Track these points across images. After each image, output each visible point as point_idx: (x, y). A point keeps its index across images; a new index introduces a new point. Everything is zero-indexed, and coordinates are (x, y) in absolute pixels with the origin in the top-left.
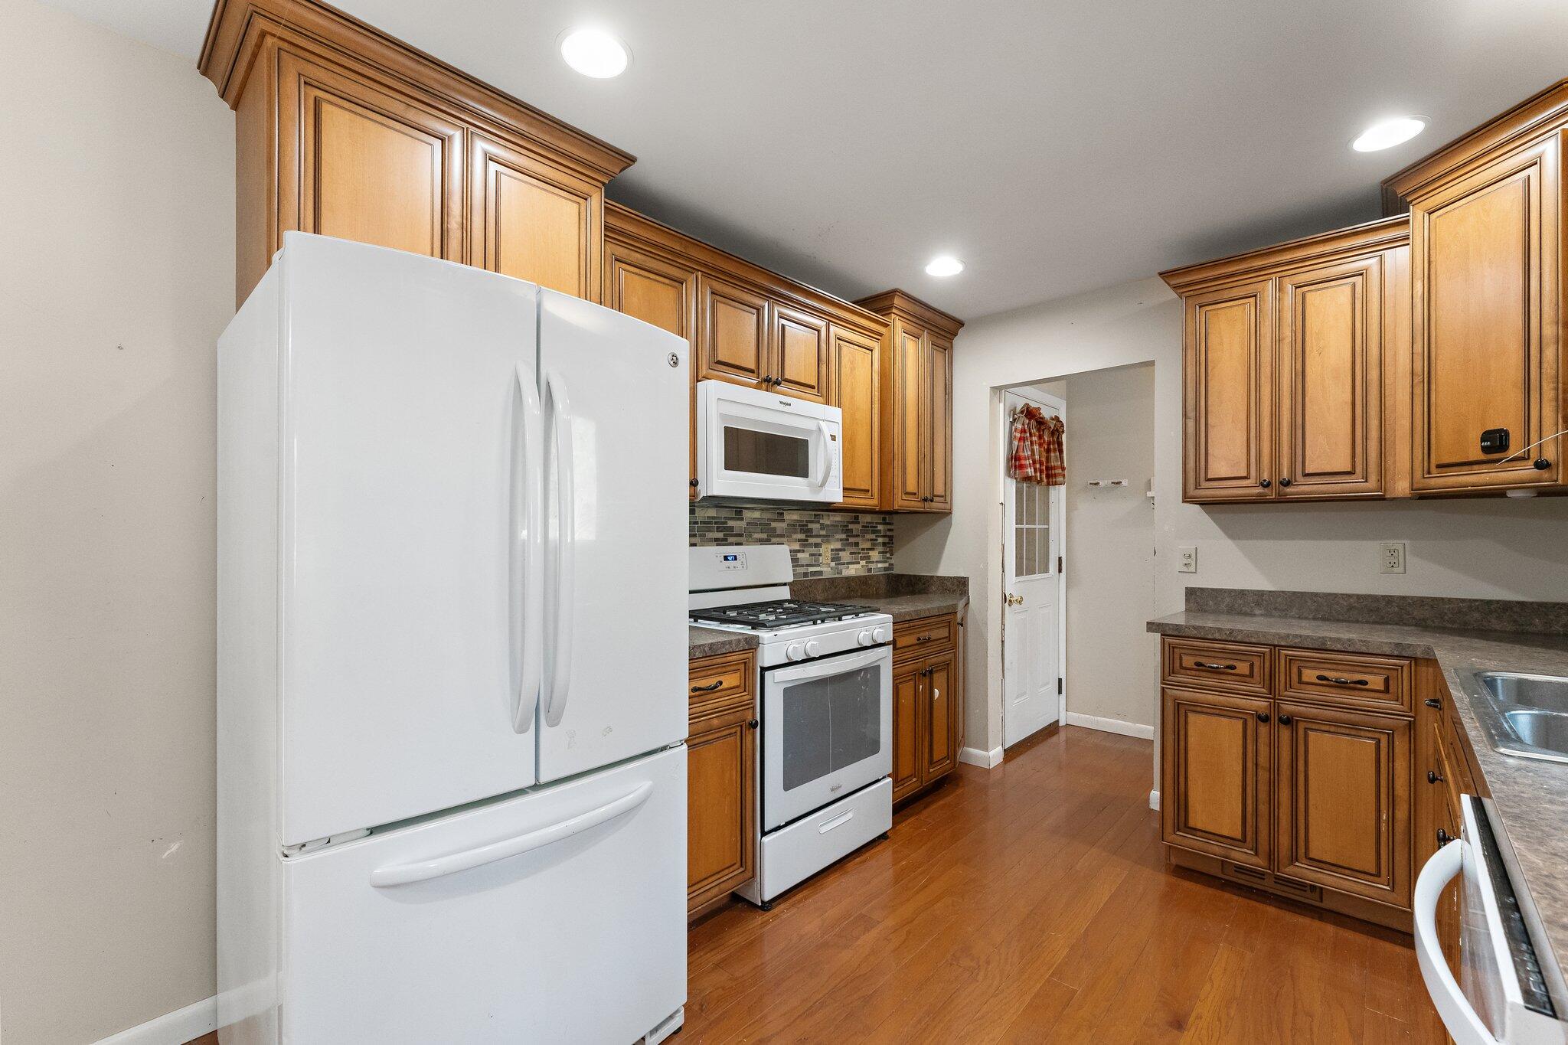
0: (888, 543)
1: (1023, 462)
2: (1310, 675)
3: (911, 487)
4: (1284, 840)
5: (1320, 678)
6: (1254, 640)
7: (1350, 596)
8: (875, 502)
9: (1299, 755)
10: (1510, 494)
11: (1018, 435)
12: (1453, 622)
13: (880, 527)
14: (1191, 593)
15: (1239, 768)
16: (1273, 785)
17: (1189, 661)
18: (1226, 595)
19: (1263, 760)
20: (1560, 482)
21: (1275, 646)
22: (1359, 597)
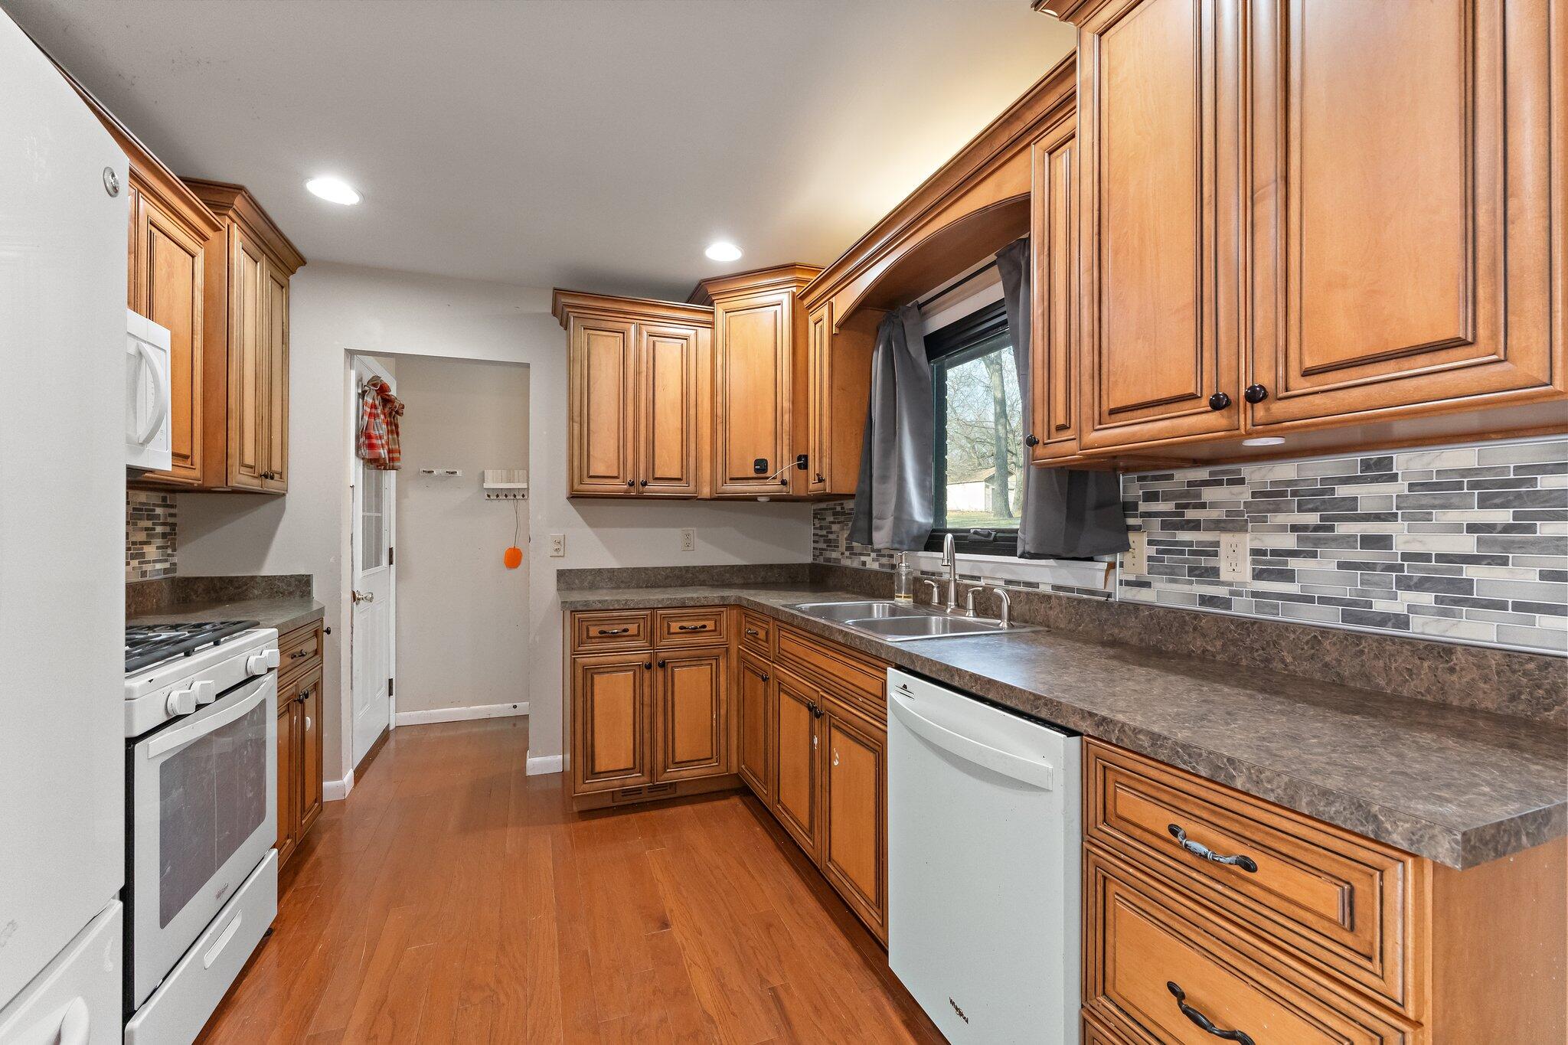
0: (170, 534)
1: (374, 441)
2: (675, 627)
3: (249, 459)
4: (660, 757)
5: (681, 628)
6: (641, 607)
7: (666, 568)
8: (197, 473)
9: (669, 684)
10: (759, 499)
11: (368, 410)
12: (717, 581)
13: (159, 511)
14: (561, 574)
15: (631, 711)
16: (652, 716)
17: (594, 631)
18: (588, 573)
19: (647, 700)
20: (791, 493)
21: (654, 608)
22: (671, 568)
